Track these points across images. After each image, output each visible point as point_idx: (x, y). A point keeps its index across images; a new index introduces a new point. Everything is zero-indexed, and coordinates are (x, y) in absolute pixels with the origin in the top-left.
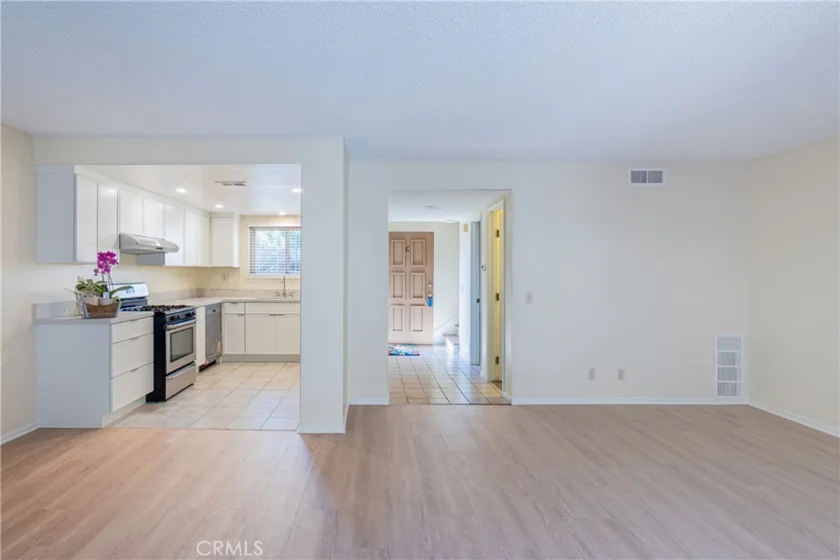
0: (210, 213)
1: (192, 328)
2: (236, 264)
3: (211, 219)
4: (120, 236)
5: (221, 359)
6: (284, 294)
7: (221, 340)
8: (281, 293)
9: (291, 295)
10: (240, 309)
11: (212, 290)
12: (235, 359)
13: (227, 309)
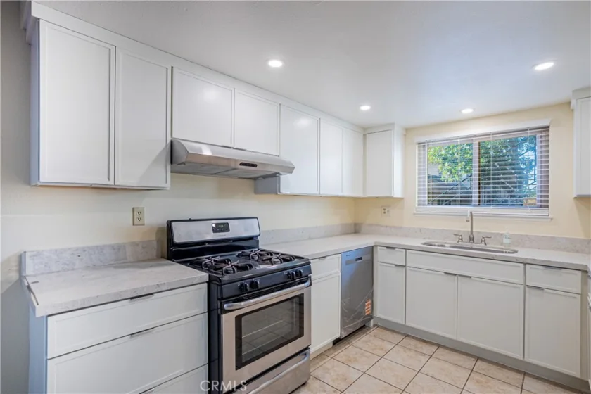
0: (365, 129)
1: (301, 297)
2: (397, 193)
3: (365, 135)
4: (172, 142)
5: (372, 323)
6: (472, 239)
7: (371, 297)
8: (466, 238)
9: (484, 241)
10: (398, 257)
11: (371, 225)
12: (389, 328)
13: (380, 255)
